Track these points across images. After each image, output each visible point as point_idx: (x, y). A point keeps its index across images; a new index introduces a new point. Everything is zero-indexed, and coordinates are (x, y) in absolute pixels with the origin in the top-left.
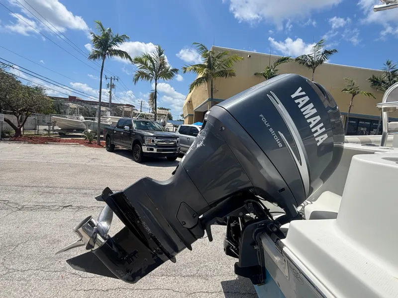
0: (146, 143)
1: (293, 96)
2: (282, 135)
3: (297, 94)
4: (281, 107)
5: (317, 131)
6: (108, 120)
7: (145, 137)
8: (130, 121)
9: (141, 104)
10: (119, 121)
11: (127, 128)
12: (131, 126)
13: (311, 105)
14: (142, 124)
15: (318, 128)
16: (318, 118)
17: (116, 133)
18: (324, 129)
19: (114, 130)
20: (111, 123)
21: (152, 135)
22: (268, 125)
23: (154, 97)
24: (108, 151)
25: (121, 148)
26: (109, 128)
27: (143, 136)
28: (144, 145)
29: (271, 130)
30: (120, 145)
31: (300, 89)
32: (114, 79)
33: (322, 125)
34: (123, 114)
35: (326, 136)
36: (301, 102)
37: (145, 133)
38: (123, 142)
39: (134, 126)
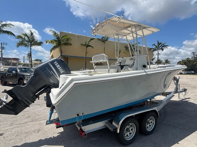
0: (26, 78)
1: (54, 63)
2: (52, 72)
3: (55, 63)
4: (51, 66)
5: (60, 70)
6: (1, 68)
7: (25, 76)
8: (16, 68)
9: (24, 58)
10: (9, 69)
11: (14, 72)
12: (16, 71)
13: (59, 65)
14: (23, 69)
15: (61, 69)
16: (61, 68)
17: (7, 75)
18: (62, 70)
19: (6, 74)
20: (4, 70)
21: (29, 74)
22: (48, 70)
23: (30, 55)
24: (2, 85)
25: (11, 83)
26: (3, 73)
27: (24, 75)
28: (25, 80)
29: (49, 71)
30: (11, 81)
31: (56, 61)
32: (4, 44)
33: (62, 69)
34: (11, 64)
35: (63, 71)
36: (56, 64)
37: (25, 74)
38: (12, 80)
39: (18, 71)
